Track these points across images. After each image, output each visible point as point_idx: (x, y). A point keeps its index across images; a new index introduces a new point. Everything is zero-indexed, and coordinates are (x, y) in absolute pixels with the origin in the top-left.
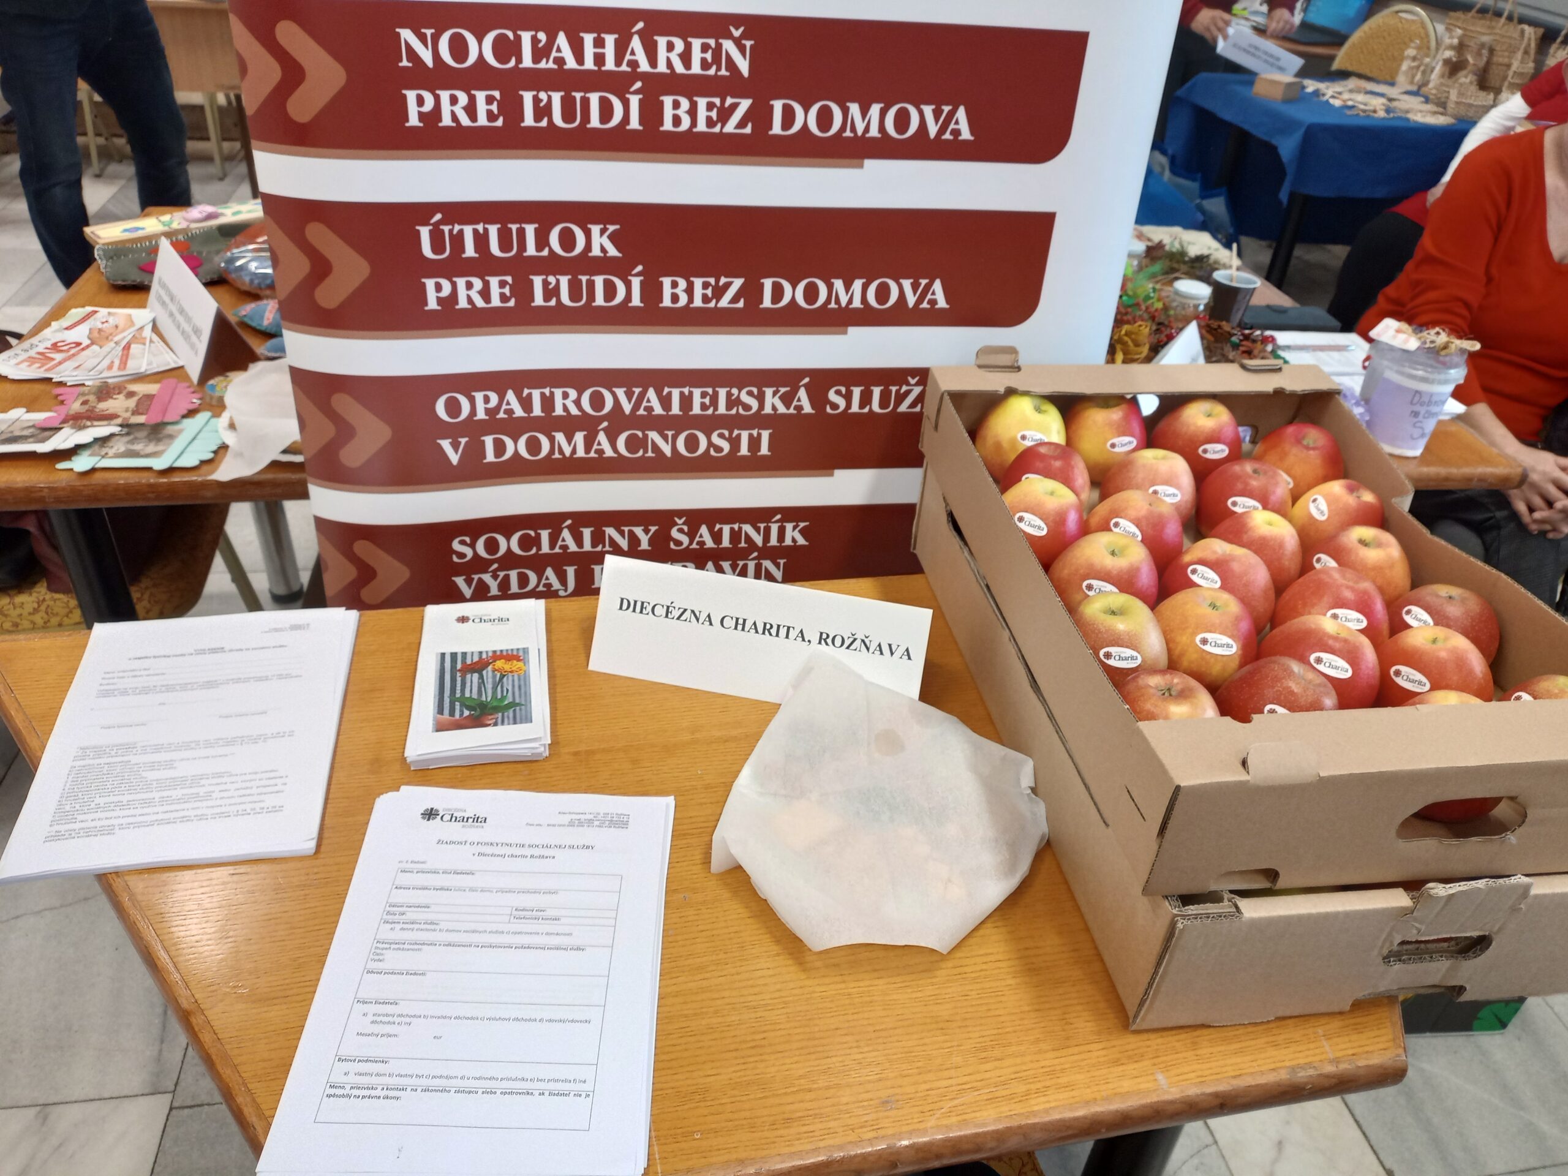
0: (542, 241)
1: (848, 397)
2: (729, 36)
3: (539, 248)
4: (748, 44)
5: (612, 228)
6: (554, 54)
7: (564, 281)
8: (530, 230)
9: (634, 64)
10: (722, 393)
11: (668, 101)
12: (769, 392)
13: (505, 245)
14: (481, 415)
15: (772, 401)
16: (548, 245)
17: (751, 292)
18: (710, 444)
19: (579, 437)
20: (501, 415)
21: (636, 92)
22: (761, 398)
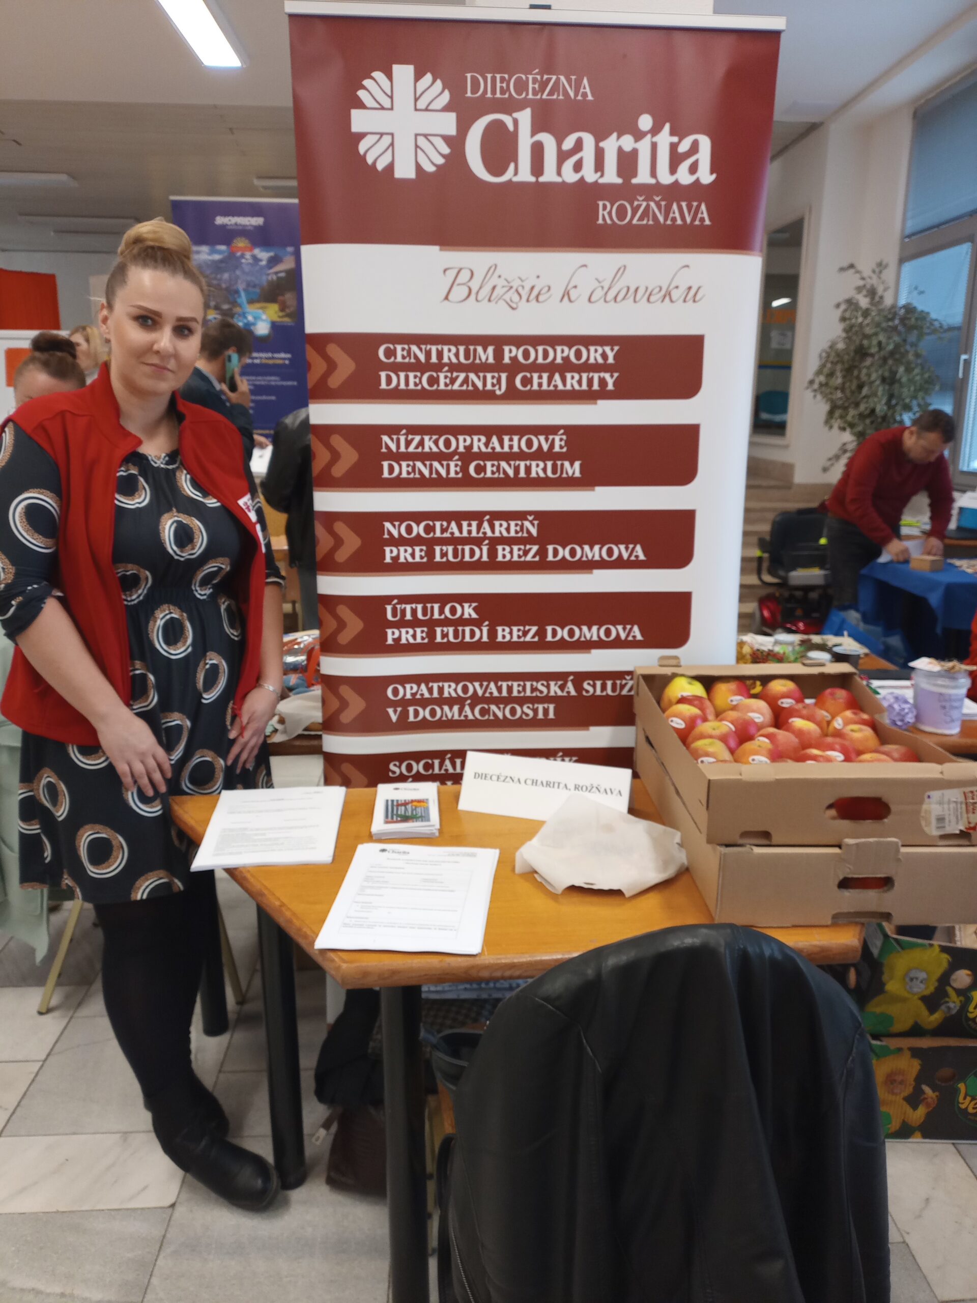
0: (441, 611)
1: (594, 686)
2: (527, 519)
3: (440, 615)
5: (474, 605)
6: (450, 530)
7: (451, 630)
8: (436, 607)
9: (485, 533)
11: (500, 548)
14: (408, 696)
15: (554, 689)
16: (444, 613)
17: (541, 633)
18: (523, 712)
20: (418, 696)
21: (486, 545)
22: (548, 687)
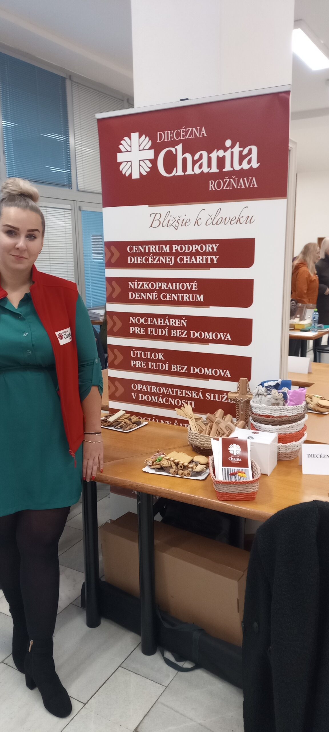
0: (151, 356)
1: (210, 396)
2: (183, 319)
3: (150, 357)
4: (186, 321)
5: (163, 354)
6: (154, 322)
7: (154, 364)
8: (149, 353)
9: (166, 324)
10: (184, 391)
12: (193, 392)
13: (145, 356)
14: (139, 389)
15: (194, 395)
16: (152, 356)
17: (189, 369)
18: (182, 403)
19: (156, 397)
20: (143, 390)
21: (167, 329)
22: (192, 393)
